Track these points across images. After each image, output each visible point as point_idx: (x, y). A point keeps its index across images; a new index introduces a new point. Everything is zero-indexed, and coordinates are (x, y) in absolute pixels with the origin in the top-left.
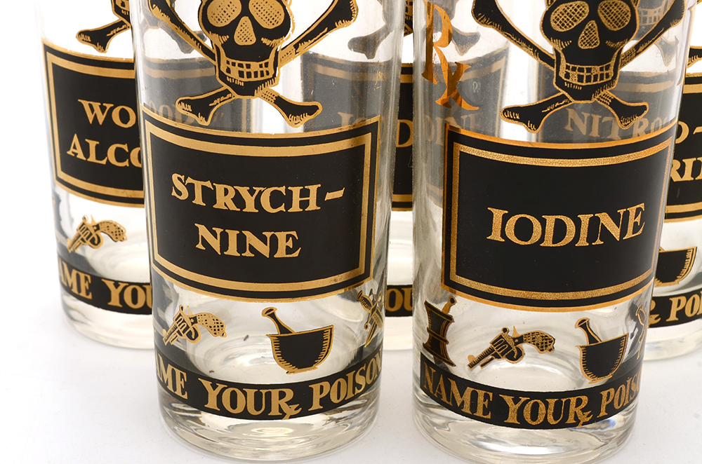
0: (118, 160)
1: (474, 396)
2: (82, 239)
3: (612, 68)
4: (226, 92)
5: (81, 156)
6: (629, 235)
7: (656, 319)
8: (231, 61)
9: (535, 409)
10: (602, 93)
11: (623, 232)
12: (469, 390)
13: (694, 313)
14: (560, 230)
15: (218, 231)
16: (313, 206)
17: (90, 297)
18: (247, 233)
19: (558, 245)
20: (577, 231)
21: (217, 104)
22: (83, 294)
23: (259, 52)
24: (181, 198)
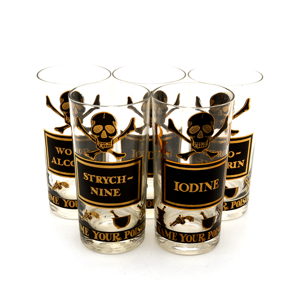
0: (67, 164)
1: (172, 234)
2: (56, 187)
3: (207, 143)
4: (99, 151)
5: (55, 163)
6: (214, 188)
7: (227, 208)
8: (100, 142)
9: (189, 237)
10: (205, 150)
11: (213, 187)
12: (170, 232)
13: (239, 206)
14: (194, 188)
15: (97, 189)
16: (124, 182)
17: (58, 204)
18: (105, 190)
19: (194, 192)
20: (199, 188)
21: (96, 154)
22: (56, 203)
23: (108, 140)
24: (86, 179)
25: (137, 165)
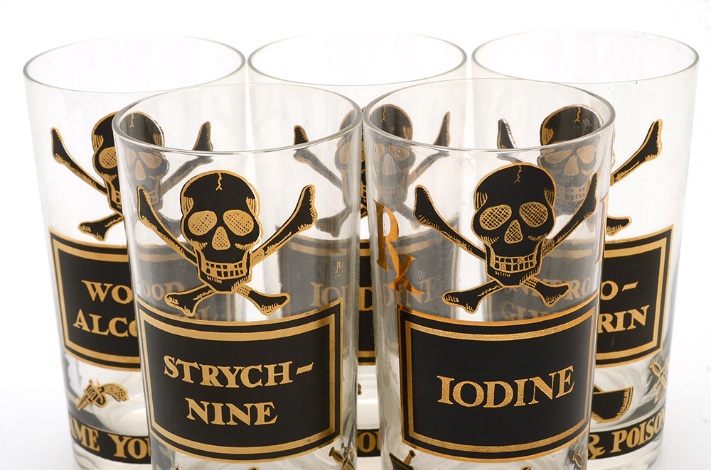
0: (119, 331)
2: (89, 400)
3: (535, 258)
4: (207, 289)
5: (86, 328)
6: (561, 393)
7: (601, 451)
8: (210, 263)
10: (528, 279)
11: (556, 391)
13: (635, 444)
14: (500, 394)
15: (206, 404)
16: (286, 380)
17: (98, 449)
18: (230, 406)
19: (499, 406)
20: (514, 394)
21: (200, 299)
22: (92, 447)
23: (233, 255)
24: (172, 376)
25: (325, 329)
